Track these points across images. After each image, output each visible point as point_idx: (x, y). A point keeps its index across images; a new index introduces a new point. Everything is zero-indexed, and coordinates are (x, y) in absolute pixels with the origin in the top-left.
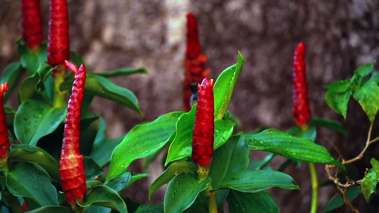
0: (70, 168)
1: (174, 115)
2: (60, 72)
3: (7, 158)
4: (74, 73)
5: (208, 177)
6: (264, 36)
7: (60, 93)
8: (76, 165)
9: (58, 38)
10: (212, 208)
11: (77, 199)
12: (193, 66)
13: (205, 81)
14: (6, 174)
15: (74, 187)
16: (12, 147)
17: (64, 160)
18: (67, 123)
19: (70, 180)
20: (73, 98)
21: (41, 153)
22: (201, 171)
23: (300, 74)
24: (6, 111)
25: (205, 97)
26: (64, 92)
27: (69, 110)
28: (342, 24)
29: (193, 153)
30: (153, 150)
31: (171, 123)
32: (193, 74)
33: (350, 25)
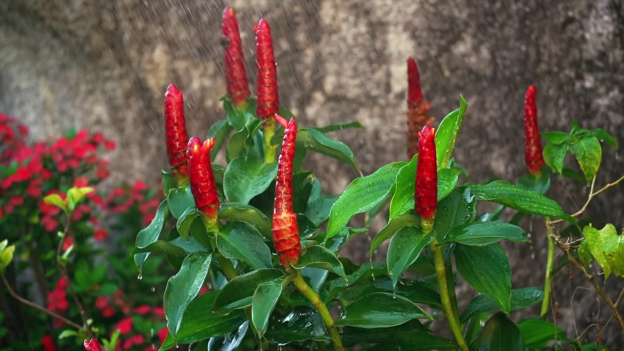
0: (283, 227)
1: (395, 166)
2: (270, 125)
3: (216, 217)
4: (284, 127)
5: (433, 231)
6: (493, 80)
7: (271, 147)
8: (289, 225)
9: (267, 90)
10: (438, 263)
11: (291, 260)
12: (415, 114)
13: (426, 129)
14: (216, 235)
15: (288, 248)
16: (222, 206)
17: (276, 220)
18: (278, 180)
19: (284, 241)
20: (283, 154)
21: (252, 211)
22: (425, 224)
23: (532, 119)
24: (214, 168)
25: (426, 145)
26: (275, 146)
27: (280, 166)
28: (576, 65)
29: (416, 206)
30: (373, 204)
31: (392, 174)
32: (416, 123)
33: (584, 66)
